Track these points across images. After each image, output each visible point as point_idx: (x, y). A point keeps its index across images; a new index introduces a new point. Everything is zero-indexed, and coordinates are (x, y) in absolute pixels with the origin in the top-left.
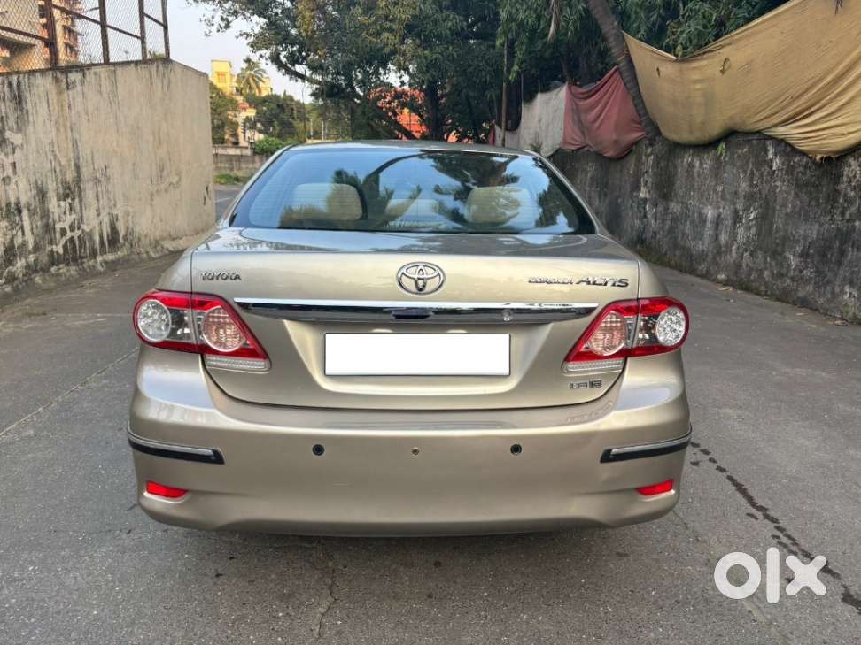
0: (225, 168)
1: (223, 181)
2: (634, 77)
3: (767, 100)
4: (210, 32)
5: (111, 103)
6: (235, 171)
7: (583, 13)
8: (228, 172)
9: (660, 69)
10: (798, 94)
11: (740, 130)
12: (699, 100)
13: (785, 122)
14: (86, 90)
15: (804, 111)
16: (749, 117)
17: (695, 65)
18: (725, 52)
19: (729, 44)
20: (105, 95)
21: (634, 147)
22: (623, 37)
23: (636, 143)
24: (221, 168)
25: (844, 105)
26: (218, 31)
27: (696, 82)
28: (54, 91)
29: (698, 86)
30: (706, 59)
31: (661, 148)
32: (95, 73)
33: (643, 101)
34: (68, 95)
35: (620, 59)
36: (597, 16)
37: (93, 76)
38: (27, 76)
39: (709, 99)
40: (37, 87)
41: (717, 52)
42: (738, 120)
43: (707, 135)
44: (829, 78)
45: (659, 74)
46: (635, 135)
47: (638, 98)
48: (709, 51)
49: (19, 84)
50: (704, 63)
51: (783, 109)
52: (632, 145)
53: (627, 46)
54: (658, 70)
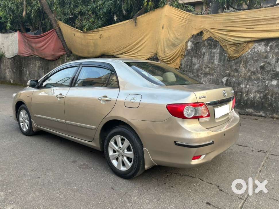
2: (62, 35)
3: (116, 47)
7: (37, 10)
9: (75, 34)
10: (125, 47)
11: (107, 55)
12: (92, 45)
13: (122, 54)
15: (127, 51)
16: (110, 51)
17: (89, 34)
18: (101, 33)
19: (102, 31)
21: (61, 57)
22: (57, 21)
23: (62, 56)
25: (139, 51)
27: (90, 40)
29: (91, 41)
30: (93, 33)
31: (74, 58)
33: (65, 43)
35: (56, 28)
36: (47, 12)
39: (95, 45)
41: (98, 32)
42: (106, 52)
43: (95, 55)
44: (134, 44)
45: (75, 35)
46: (61, 53)
47: (63, 41)
48: (95, 32)
50: (93, 34)
51: (121, 50)
52: (60, 56)
53: (58, 24)
54: (74, 34)
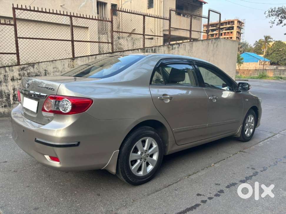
0: (277, 74)
1: (275, 79)
4: (272, 26)
5: (189, 52)
6: (281, 75)
8: (279, 75)
14: (179, 49)
20: (187, 50)
24: (276, 74)
26: (277, 25)
28: (167, 51)
32: (184, 45)
34: (172, 51)
37: (183, 45)
38: (158, 47)
40: (161, 50)
49: (155, 49)
